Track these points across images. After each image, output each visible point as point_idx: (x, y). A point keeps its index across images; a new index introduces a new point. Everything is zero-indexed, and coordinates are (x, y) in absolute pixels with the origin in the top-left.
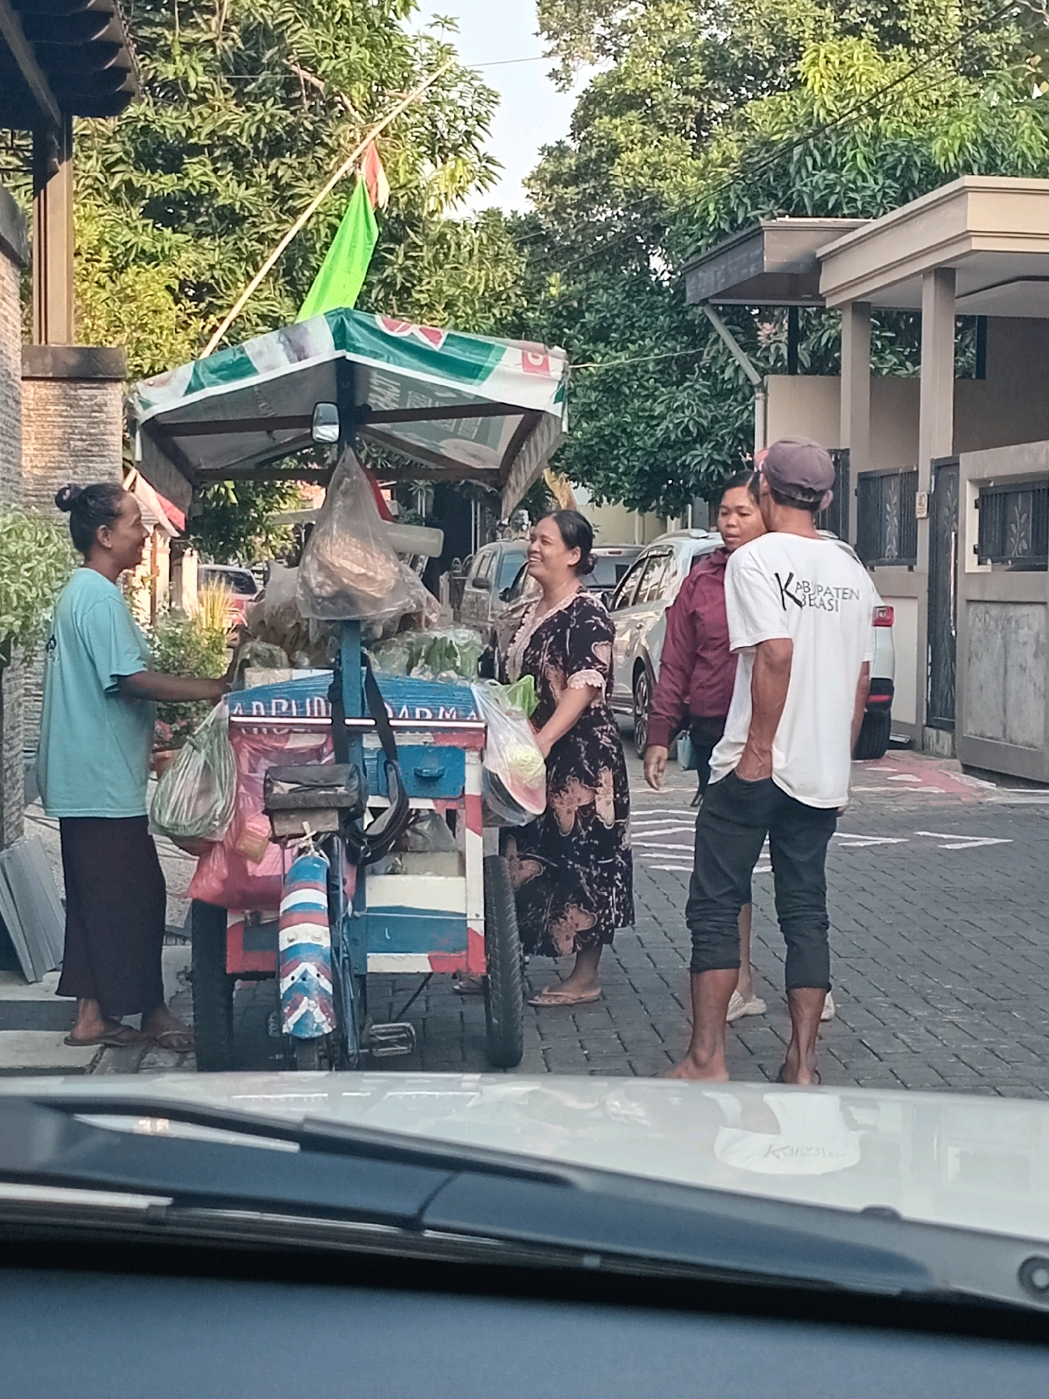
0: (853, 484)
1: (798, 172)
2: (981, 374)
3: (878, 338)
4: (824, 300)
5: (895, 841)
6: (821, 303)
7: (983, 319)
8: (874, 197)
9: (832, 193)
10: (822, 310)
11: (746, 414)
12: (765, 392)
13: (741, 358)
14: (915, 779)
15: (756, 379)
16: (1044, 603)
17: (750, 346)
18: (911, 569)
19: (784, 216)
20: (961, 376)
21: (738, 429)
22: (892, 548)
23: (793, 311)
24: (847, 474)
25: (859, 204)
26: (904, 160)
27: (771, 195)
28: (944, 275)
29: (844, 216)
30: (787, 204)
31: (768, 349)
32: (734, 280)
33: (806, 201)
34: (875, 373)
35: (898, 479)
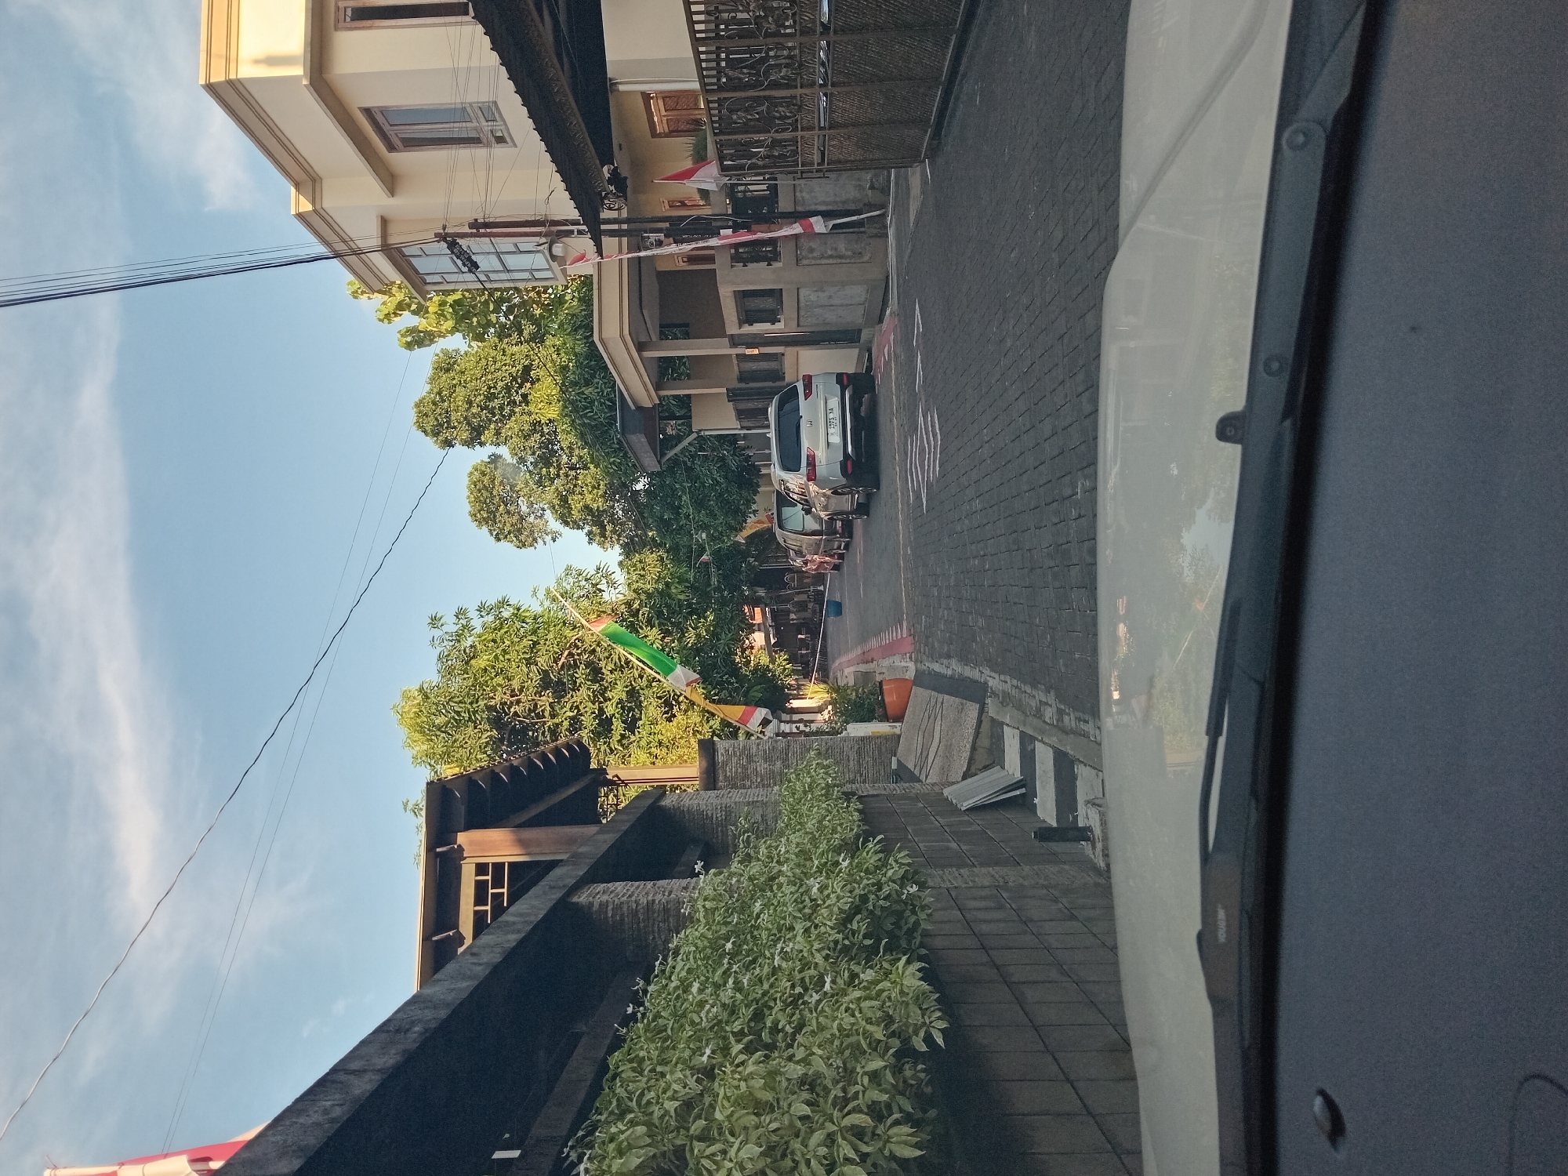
0: (743, 385)
1: (595, 419)
2: (687, 325)
3: (672, 375)
4: (655, 404)
5: (919, 357)
6: (657, 406)
7: (661, 326)
8: (605, 383)
9: (604, 403)
10: (660, 404)
11: (711, 439)
12: (700, 431)
13: (685, 443)
14: (887, 348)
15: (694, 436)
16: (798, 289)
17: (679, 439)
18: (783, 355)
19: (616, 427)
20: (687, 336)
21: (719, 442)
22: (773, 365)
23: (661, 418)
24: (740, 389)
25: (609, 390)
26: (586, 370)
27: (606, 432)
28: (641, 347)
29: (615, 396)
30: (610, 425)
31: (679, 430)
32: (648, 448)
33: (608, 415)
34: (689, 376)
35: (740, 364)
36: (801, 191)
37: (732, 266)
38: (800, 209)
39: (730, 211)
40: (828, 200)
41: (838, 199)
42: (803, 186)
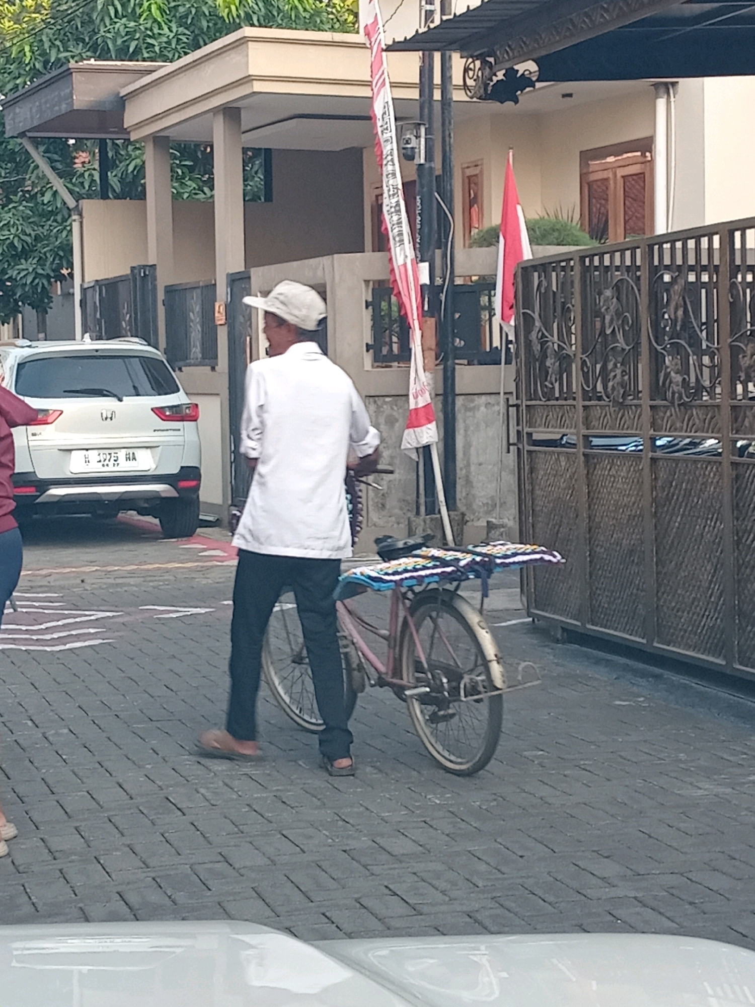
0: (161, 295)
1: (102, 20)
2: (269, 198)
3: (179, 166)
4: (129, 133)
5: (203, 611)
6: (126, 136)
7: (268, 151)
8: (169, 43)
9: (133, 39)
10: (128, 141)
11: (64, 234)
12: (81, 215)
13: (58, 184)
14: (222, 554)
15: (71, 203)
17: (67, 173)
18: (213, 369)
19: (89, 58)
20: (249, 199)
21: (59, 248)
22: (196, 351)
23: (102, 144)
24: (155, 288)
25: (157, 49)
26: (193, 11)
27: (79, 40)
28: (231, 112)
29: (144, 60)
30: (94, 48)
31: (82, 175)
32: (48, 116)
33: (111, 46)
34: (176, 197)
35: (199, 291)
36: (487, 405)
37: (367, 282)
38: (459, 401)
39: (459, 281)
40: (473, 451)
41: (473, 468)
42: (496, 408)
